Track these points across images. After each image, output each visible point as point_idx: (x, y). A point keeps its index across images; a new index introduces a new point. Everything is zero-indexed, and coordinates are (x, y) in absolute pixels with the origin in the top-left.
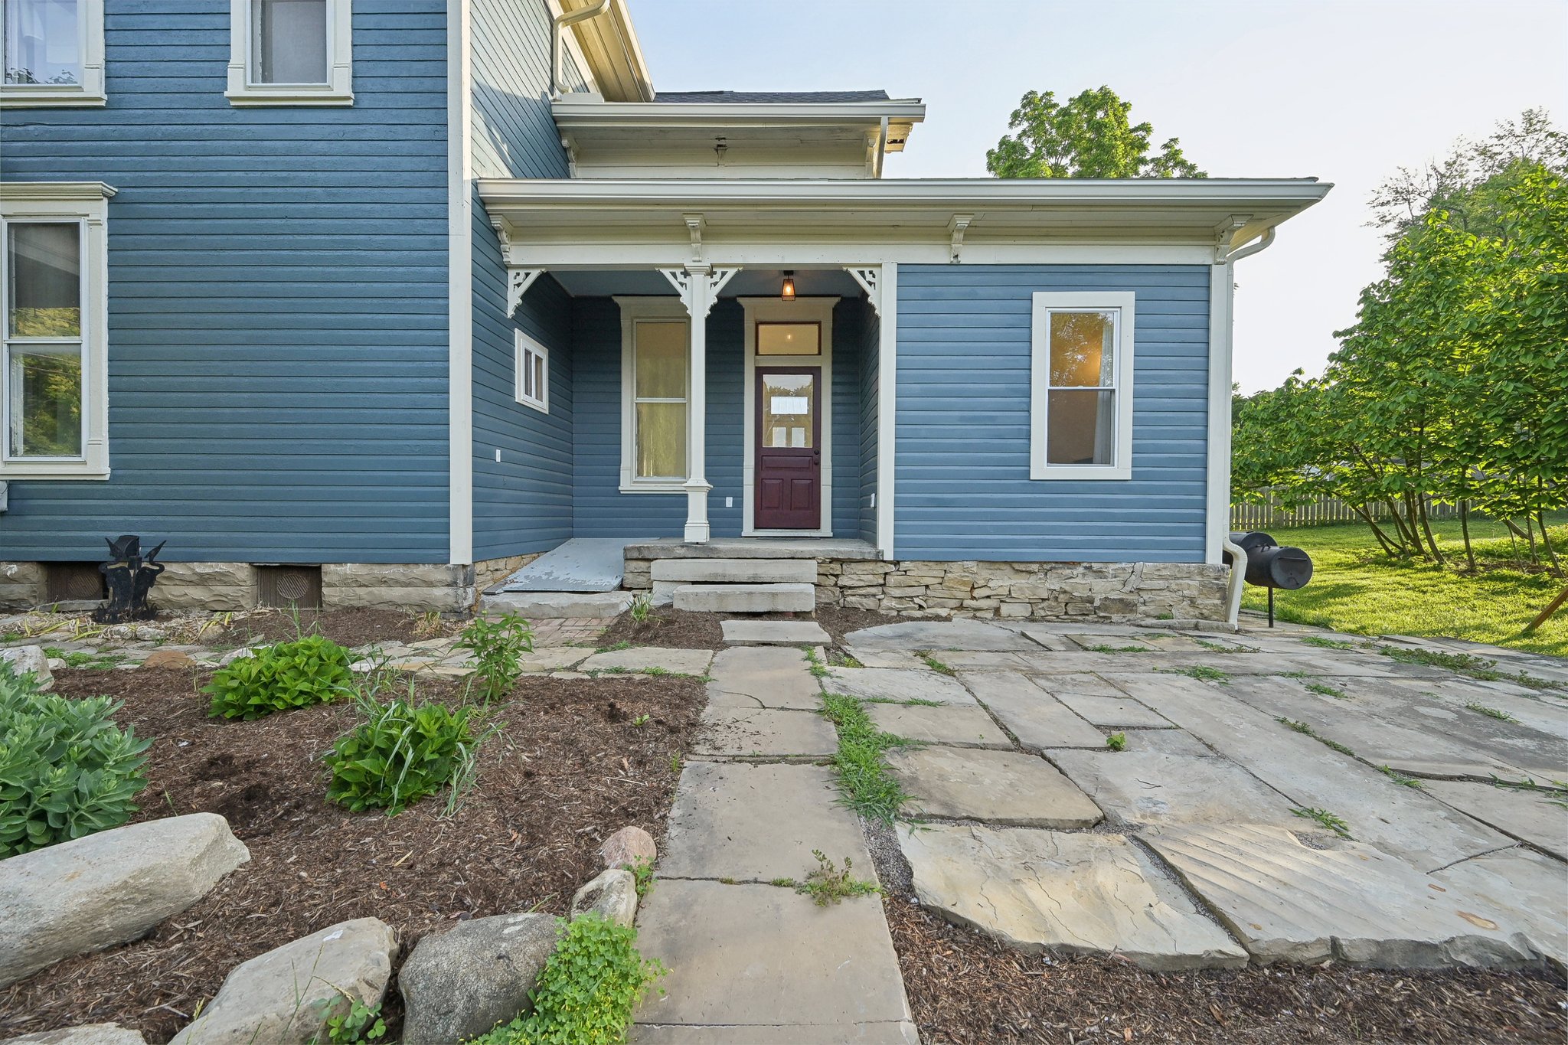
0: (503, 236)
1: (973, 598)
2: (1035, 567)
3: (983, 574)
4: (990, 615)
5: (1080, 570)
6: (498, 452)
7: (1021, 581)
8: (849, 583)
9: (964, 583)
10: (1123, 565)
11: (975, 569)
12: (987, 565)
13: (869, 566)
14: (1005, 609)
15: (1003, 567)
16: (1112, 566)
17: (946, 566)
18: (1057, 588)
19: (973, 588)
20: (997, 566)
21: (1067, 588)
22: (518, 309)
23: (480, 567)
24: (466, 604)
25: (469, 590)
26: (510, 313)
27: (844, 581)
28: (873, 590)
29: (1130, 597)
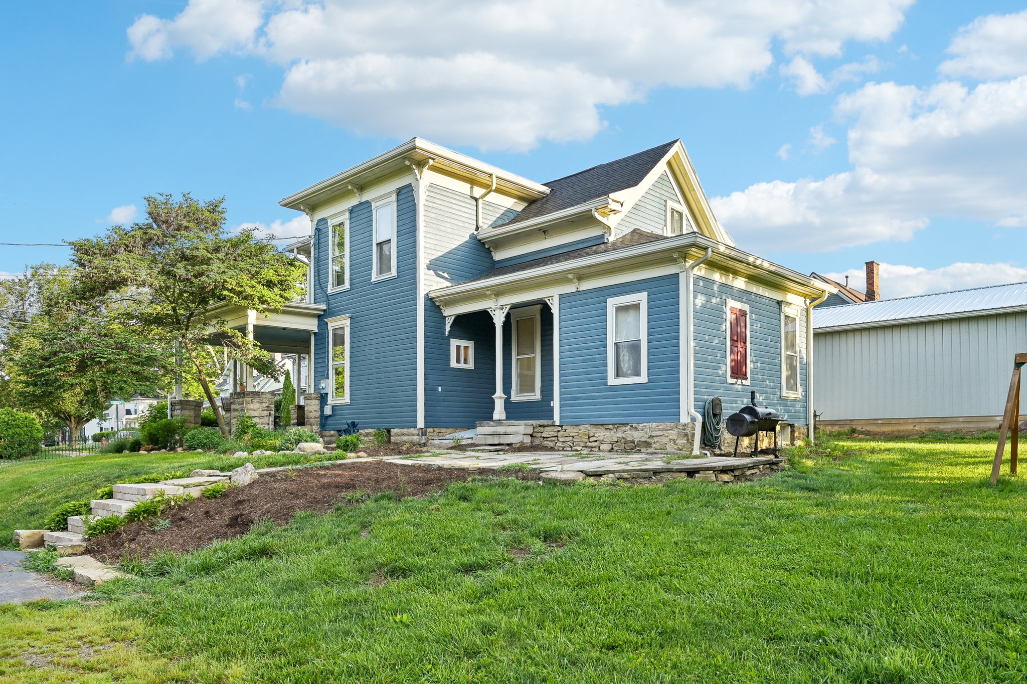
0: (441, 307)
1: (590, 442)
2: (611, 427)
3: (593, 430)
4: (596, 449)
5: (629, 427)
6: (440, 388)
7: (608, 433)
8: (545, 436)
9: (585, 435)
10: (645, 424)
11: (589, 428)
12: (594, 426)
13: (551, 428)
14: (602, 447)
15: (600, 427)
16: (641, 425)
17: (579, 427)
18: (620, 436)
19: (589, 437)
20: (598, 426)
21: (624, 436)
22: (450, 332)
23: (429, 430)
24: (422, 442)
25: (423, 437)
26: (447, 333)
27: (544, 435)
28: (554, 439)
29: (649, 440)
